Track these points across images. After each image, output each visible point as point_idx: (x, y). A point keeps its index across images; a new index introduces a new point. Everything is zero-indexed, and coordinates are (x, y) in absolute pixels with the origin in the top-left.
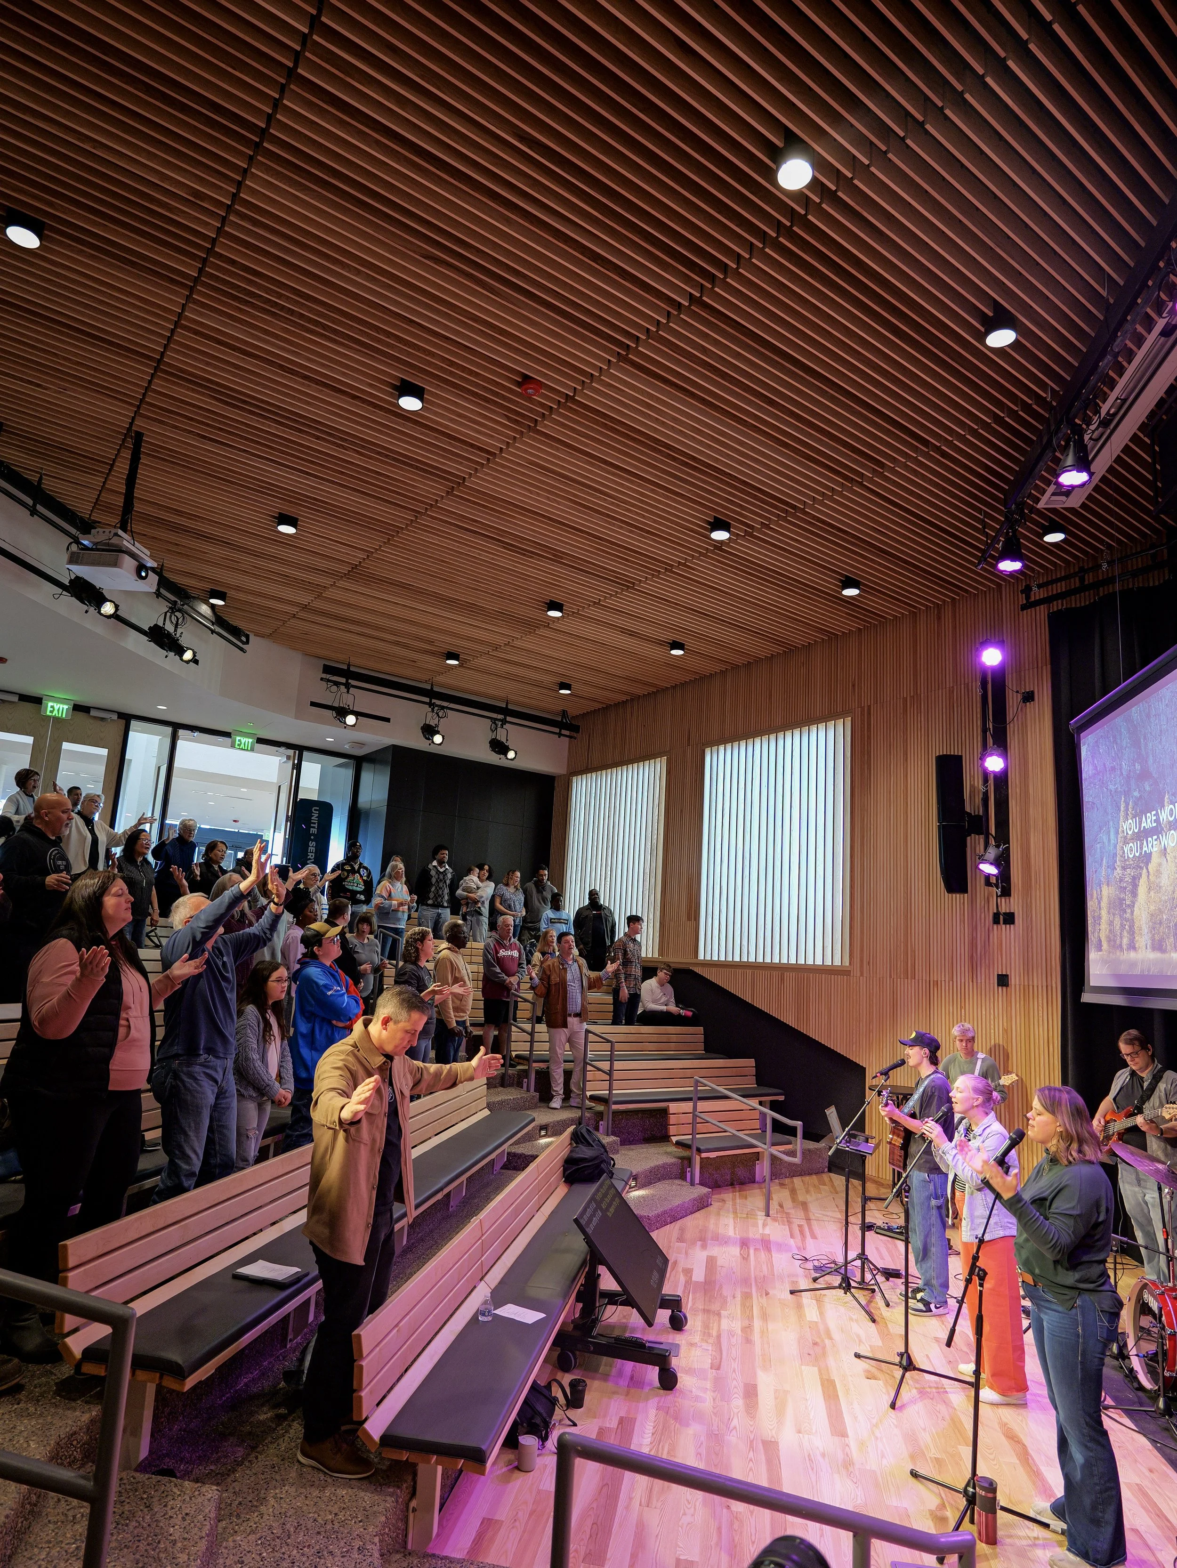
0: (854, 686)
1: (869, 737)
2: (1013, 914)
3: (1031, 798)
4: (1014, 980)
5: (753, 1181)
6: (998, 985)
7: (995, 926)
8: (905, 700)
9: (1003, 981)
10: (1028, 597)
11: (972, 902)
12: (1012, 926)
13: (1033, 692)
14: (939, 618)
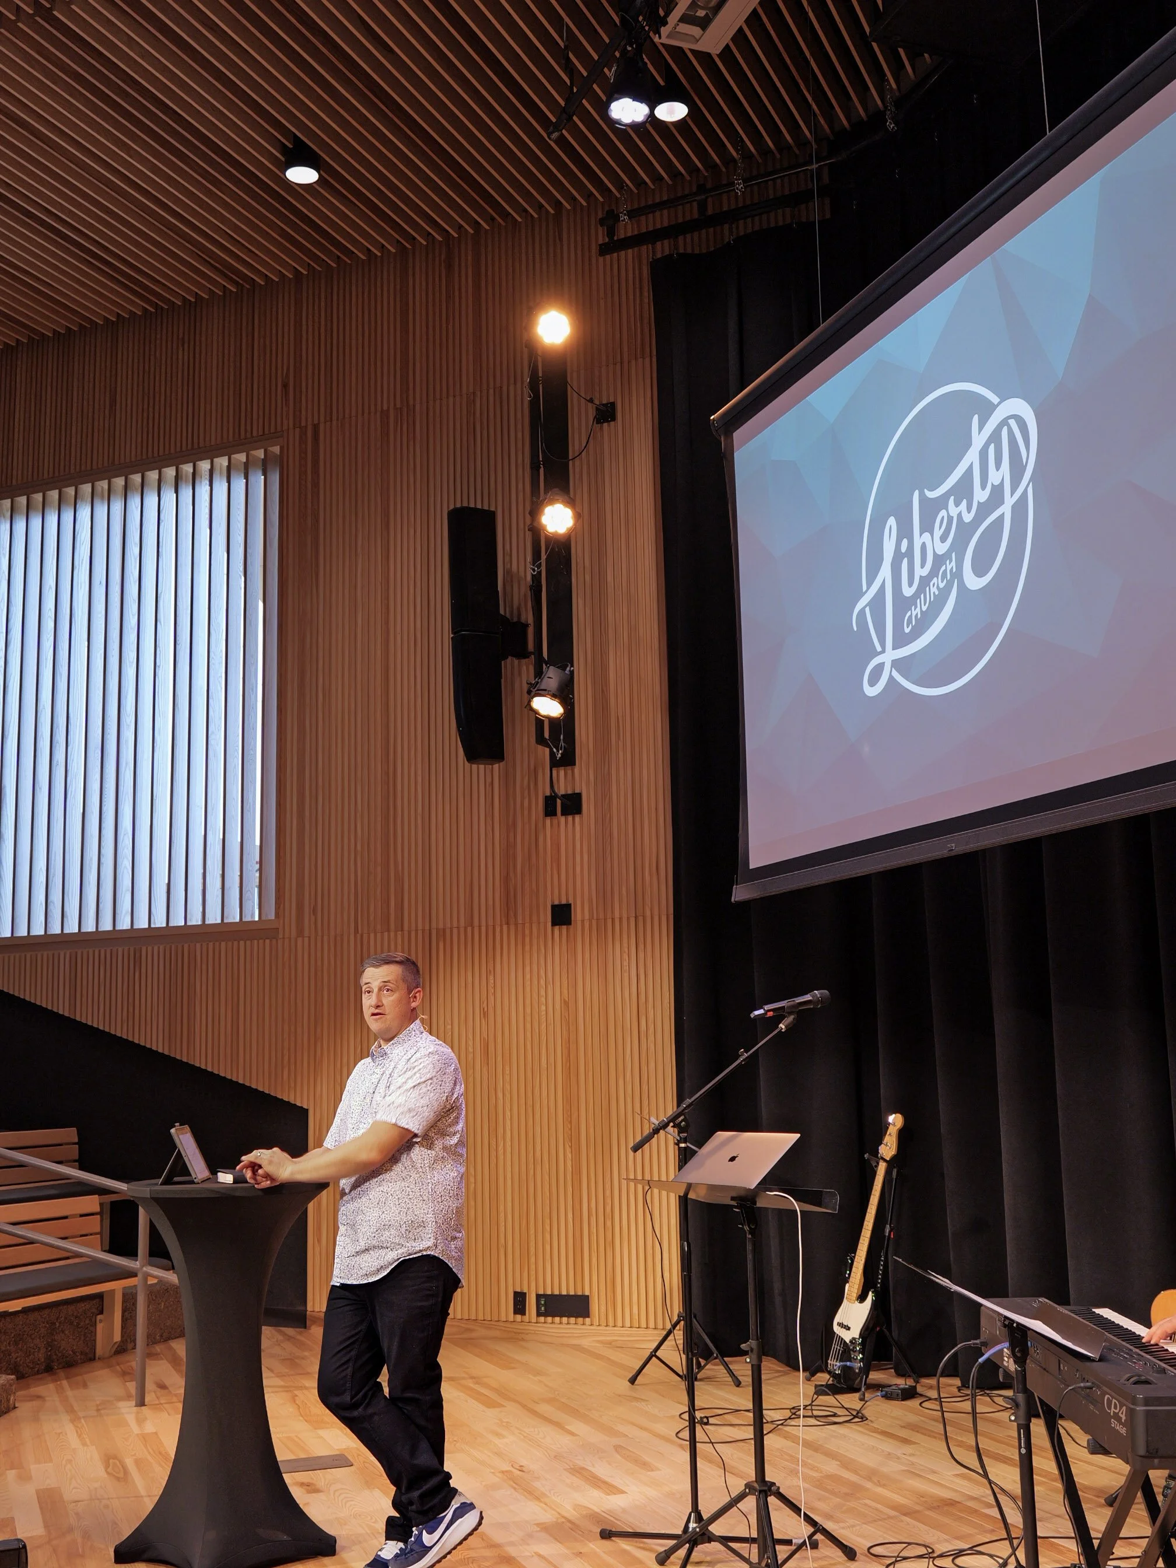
0: (285, 386)
1: (316, 485)
2: (579, 796)
3: (610, 590)
4: (579, 914)
5: (90, 1357)
6: (554, 924)
7: (548, 821)
8: (385, 414)
9: (562, 915)
10: (611, 232)
11: (508, 780)
12: (577, 818)
13: (613, 405)
14: (449, 267)
